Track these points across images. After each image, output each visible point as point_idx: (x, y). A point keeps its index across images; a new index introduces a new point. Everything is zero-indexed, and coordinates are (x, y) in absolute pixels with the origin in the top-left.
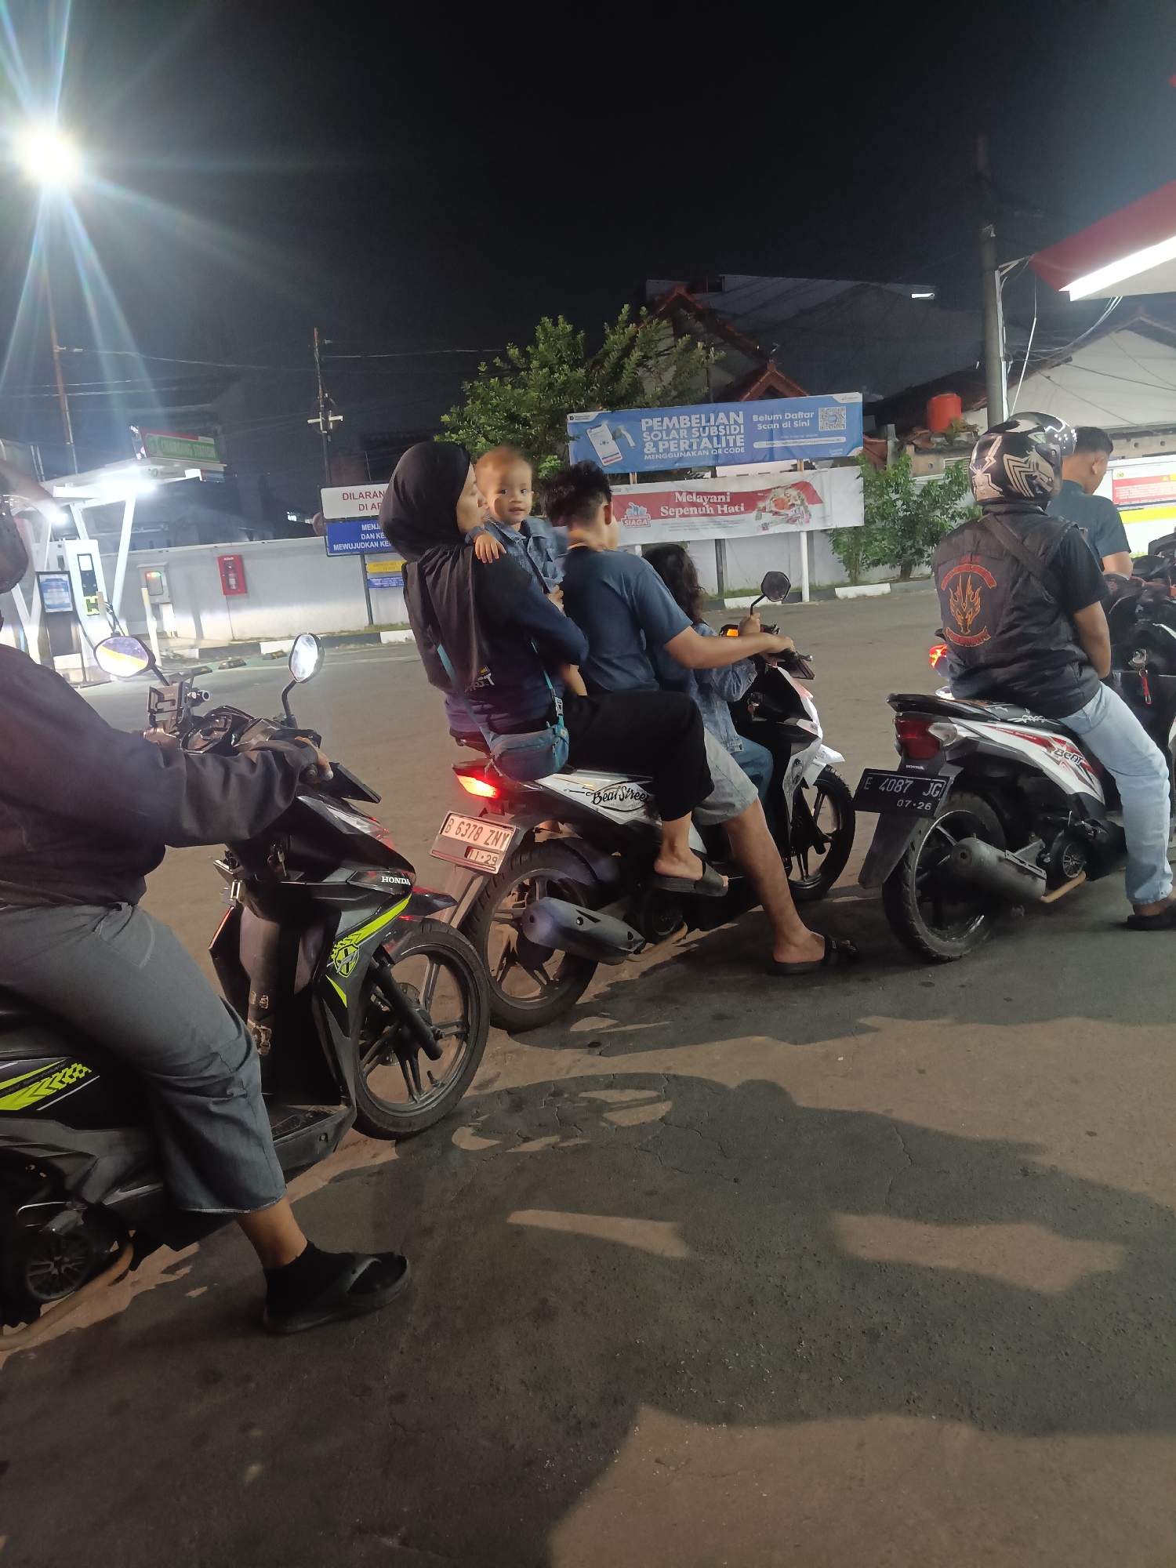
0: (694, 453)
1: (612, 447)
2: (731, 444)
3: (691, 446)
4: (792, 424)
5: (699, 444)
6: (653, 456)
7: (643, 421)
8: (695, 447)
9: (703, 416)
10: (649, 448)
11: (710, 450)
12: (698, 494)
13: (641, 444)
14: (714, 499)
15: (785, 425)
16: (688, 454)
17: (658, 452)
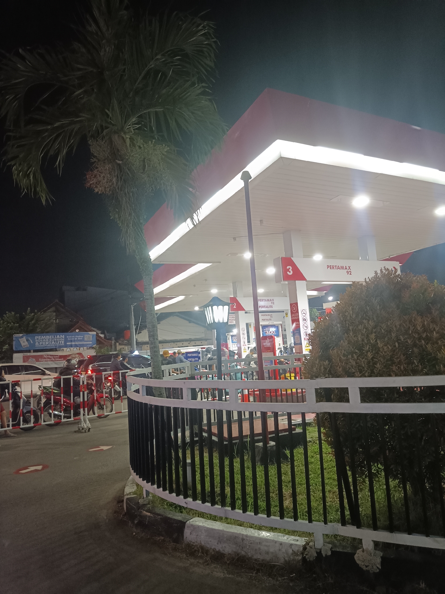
0: (50, 345)
1: (26, 343)
2: (60, 343)
3: (49, 343)
4: (77, 339)
5: (51, 343)
6: (37, 345)
7: (36, 337)
8: (50, 343)
9: (53, 336)
10: (37, 344)
11: (54, 344)
12: (50, 355)
13: (34, 342)
14: (55, 357)
15: (76, 339)
16: (48, 345)
17: (39, 345)
